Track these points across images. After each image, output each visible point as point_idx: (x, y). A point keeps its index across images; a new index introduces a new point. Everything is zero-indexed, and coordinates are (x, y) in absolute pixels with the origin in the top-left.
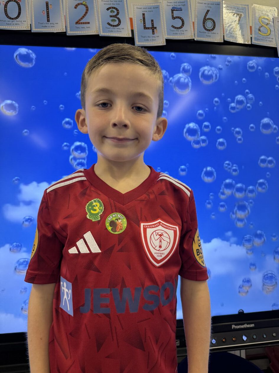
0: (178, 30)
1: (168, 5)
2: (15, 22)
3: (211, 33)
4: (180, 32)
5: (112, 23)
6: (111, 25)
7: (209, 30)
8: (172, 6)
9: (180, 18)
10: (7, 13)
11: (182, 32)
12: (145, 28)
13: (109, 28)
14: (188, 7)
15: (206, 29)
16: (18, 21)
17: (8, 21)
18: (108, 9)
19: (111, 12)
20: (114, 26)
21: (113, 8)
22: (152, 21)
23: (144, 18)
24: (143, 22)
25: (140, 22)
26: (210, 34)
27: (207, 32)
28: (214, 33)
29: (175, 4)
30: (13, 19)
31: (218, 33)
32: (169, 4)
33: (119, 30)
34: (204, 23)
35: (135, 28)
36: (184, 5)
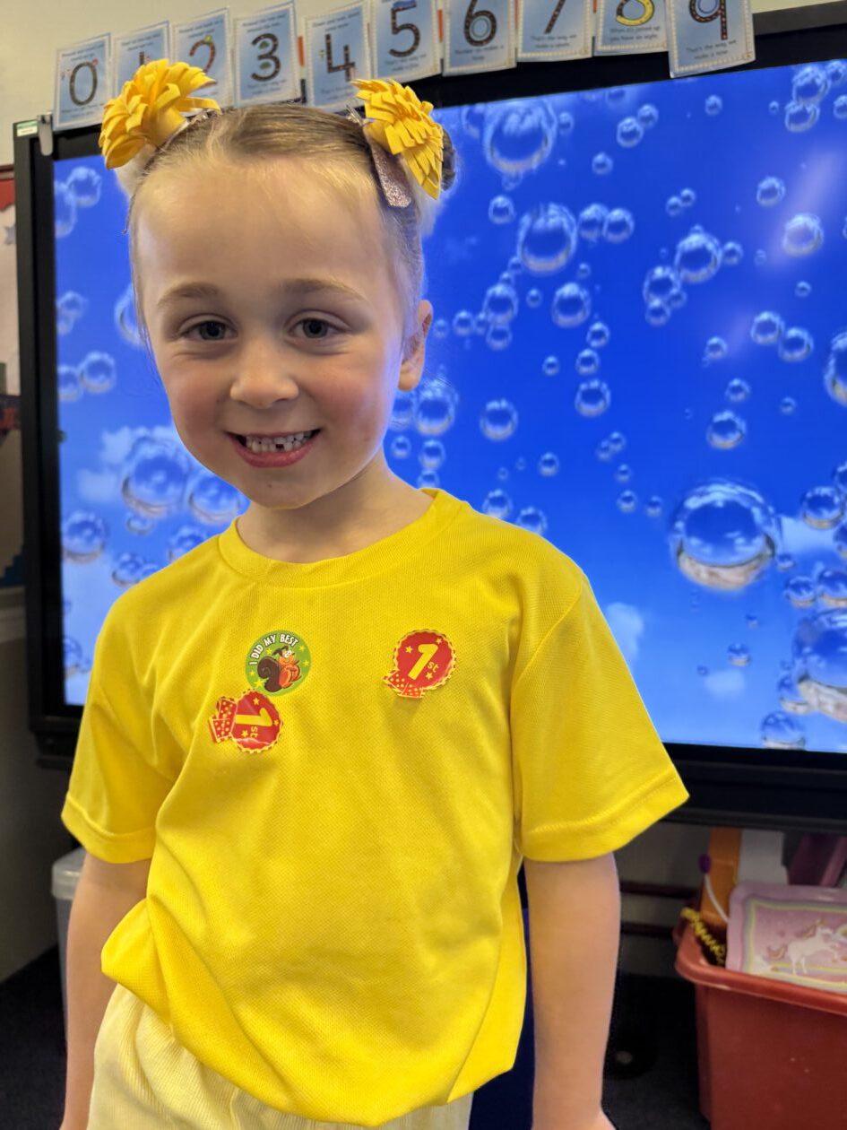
3: (486, 49)
4: (409, 63)
5: (262, 73)
7: (480, 43)
11: (414, 62)
12: (331, 69)
13: (254, 87)
15: (472, 41)
16: (90, 107)
18: (255, 42)
19: (262, 46)
23: (329, 47)
24: (325, 56)
25: (319, 57)
26: (483, 53)
27: (475, 48)
28: (492, 48)
31: (502, 47)
35: (308, 74)
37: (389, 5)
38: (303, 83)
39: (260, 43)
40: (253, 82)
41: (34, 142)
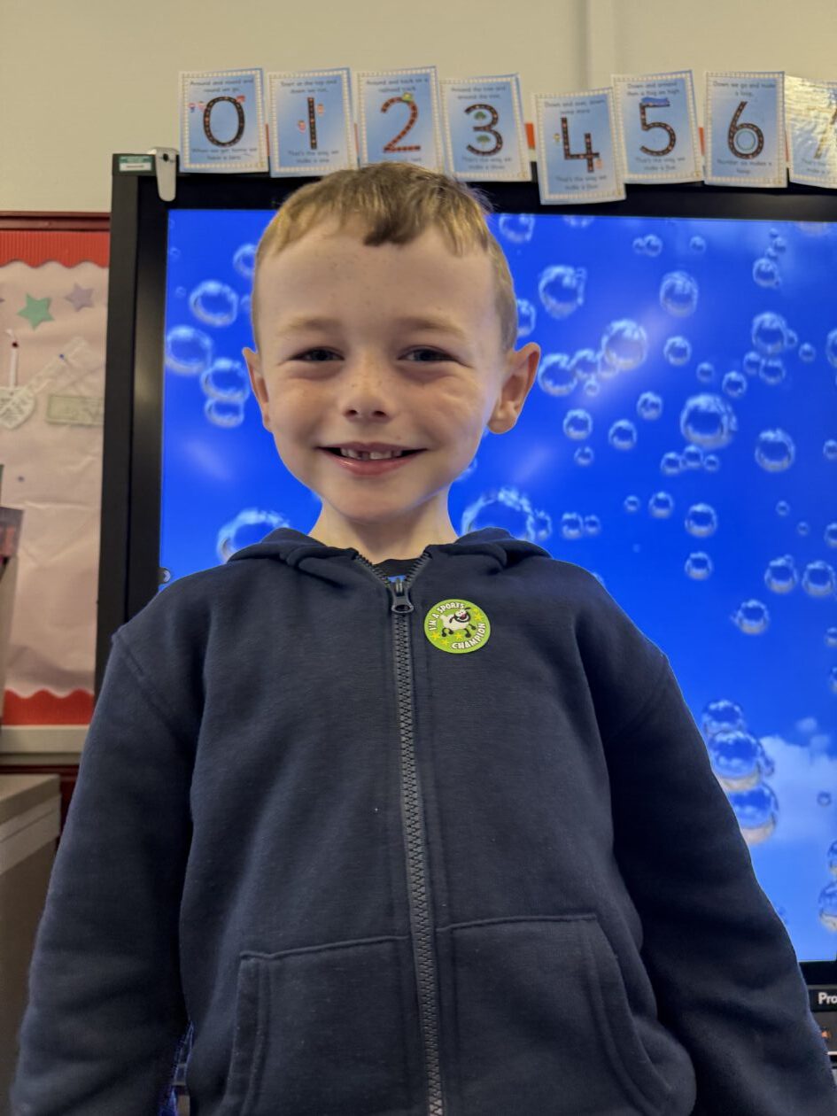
0: (658, 158)
1: (630, 94)
2: (230, 151)
3: (751, 163)
4: (664, 164)
5: (479, 146)
6: (478, 152)
7: (747, 156)
8: (642, 94)
9: (664, 126)
10: (209, 131)
11: (670, 164)
12: (568, 155)
13: (470, 160)
14: (685, 96)
15: (737, 153)
16: (236, 150)
17: (213, 151)
18: (468, 110)
19: (477, 116)
20: (484, 153)
21: (481, 106)
22: (588, 136)
23: (565, 132)
24: (561, 141)
25: (554, 141)
26: (748, 167)
27: (739, 160)
28: (759, 164)
29: (650, 89)
30: (223, 144)
31: (770, 164)
32: (633, 90)
33: (497, 164)
34: (731, 137)
35: (540, 157)
36: (675, 92)
37: (639, 99)
38: (534, 165)
39: (474, 113)
40: (471, 155)
41: (148, 182)
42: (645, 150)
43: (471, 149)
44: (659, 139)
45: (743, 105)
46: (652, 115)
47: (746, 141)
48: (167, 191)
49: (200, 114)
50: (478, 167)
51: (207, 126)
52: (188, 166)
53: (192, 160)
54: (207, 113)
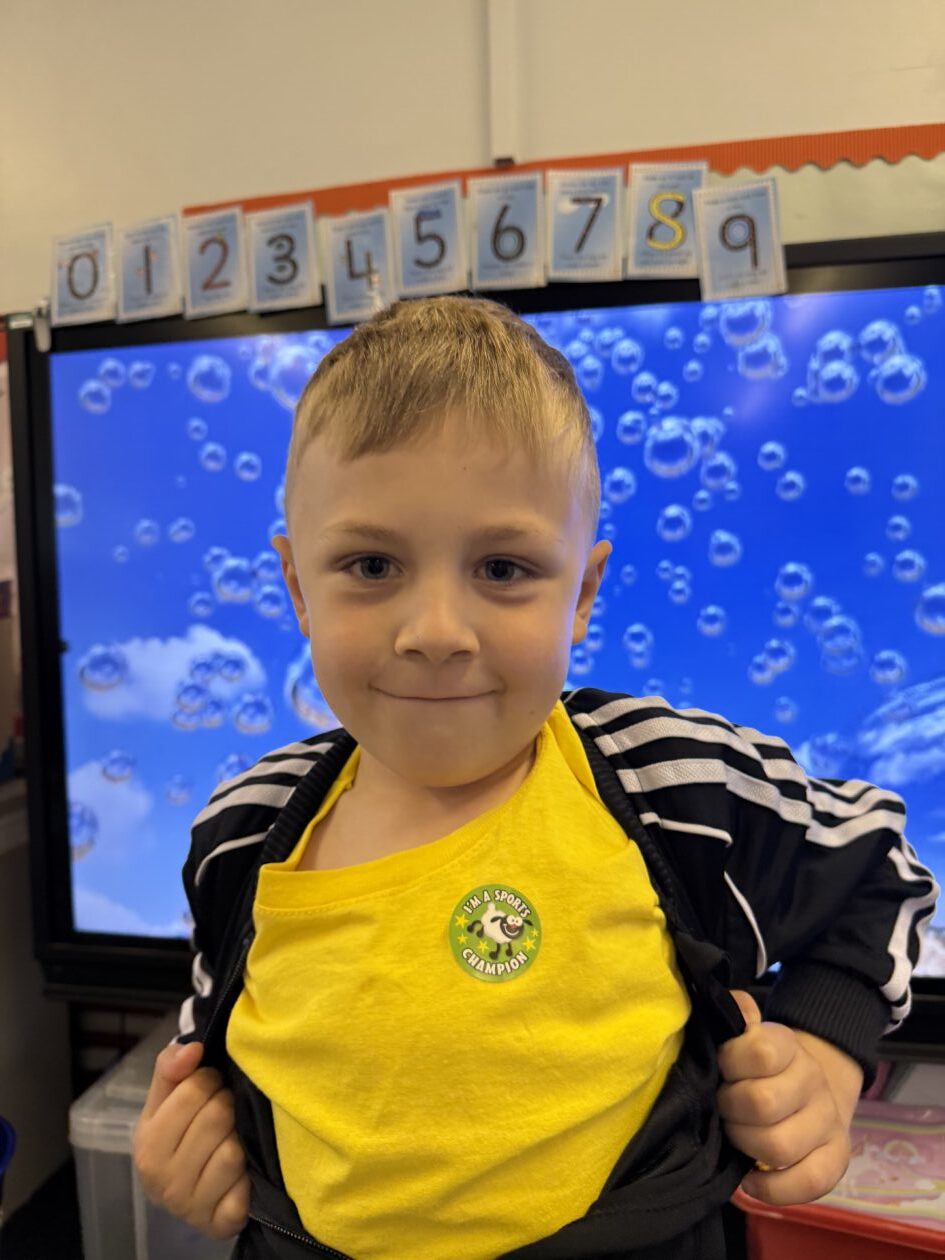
0: (429, 269)
2: (87, 302)
3: (515, 264)
4: (433, 275)
5: (279, 276)
6: (277, 282)
7: (509, 259)
8: (419, 207)
9: (436, 237)
10: (72, 286)
11: (439, 275)
12: (353, 275)
13: (270, 290)
15: (500, 257)
16: (91, 302)
17: (76, 304)
18: (270, 242)
19: (278, 247)
20: (282, 282)
21: (281, 237)
22: (368, 254)
23: (350, 253)
24: (346, 262)
25: (340, 261)
26: (511, 269)
27: (503, 263)
28: (520, 265)
29: (425, 203)
30: (82, 297)
31: (531, 264)
32: (410, 206)
33: (292, 290)
34: (495, 242)
35: (328, 279)
36: (446, 202)
37: (412, 214)
38: (323, 289)
39: (276, 244)
40: (270, 285)
41: (28, 335)
42: (419, 263)
43: (272, 279)
44: (430, 250)
45: (505, 209)
46: (427, 227)
47: (509, 243)
48: (43, 342)
49: (65, 271)
50: (275, 297)
51: (70, 282)
52: (57, 320)
53: (61, 314)
54: (71, 269)
